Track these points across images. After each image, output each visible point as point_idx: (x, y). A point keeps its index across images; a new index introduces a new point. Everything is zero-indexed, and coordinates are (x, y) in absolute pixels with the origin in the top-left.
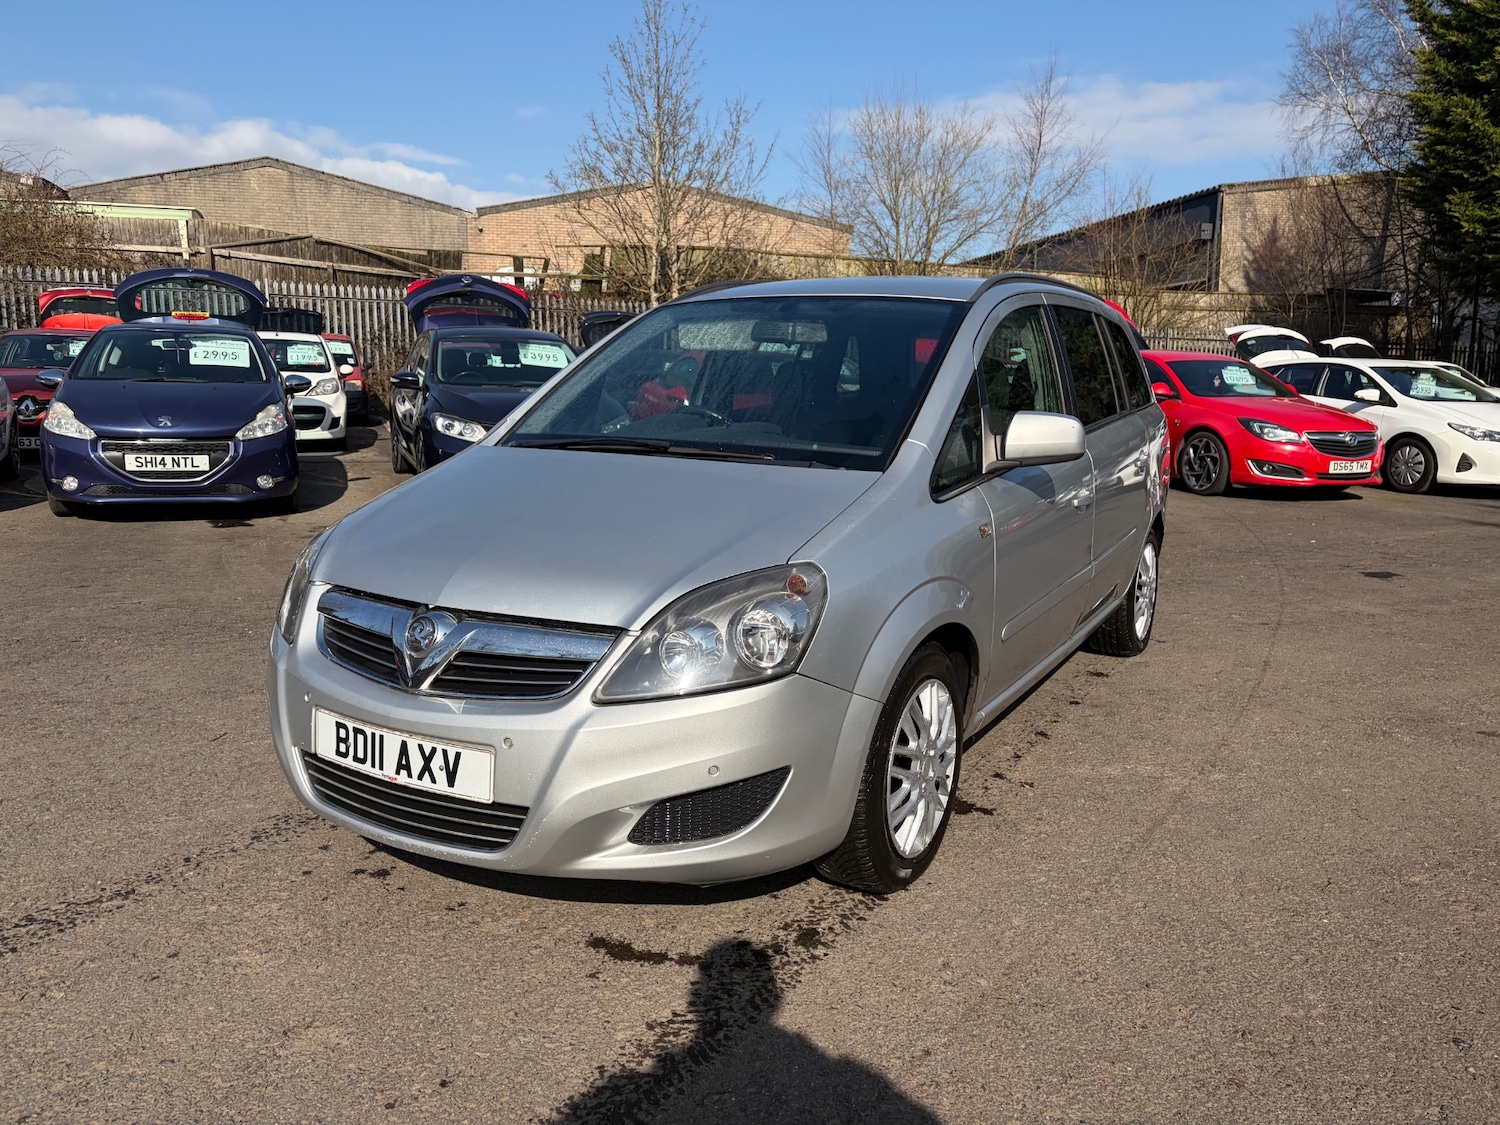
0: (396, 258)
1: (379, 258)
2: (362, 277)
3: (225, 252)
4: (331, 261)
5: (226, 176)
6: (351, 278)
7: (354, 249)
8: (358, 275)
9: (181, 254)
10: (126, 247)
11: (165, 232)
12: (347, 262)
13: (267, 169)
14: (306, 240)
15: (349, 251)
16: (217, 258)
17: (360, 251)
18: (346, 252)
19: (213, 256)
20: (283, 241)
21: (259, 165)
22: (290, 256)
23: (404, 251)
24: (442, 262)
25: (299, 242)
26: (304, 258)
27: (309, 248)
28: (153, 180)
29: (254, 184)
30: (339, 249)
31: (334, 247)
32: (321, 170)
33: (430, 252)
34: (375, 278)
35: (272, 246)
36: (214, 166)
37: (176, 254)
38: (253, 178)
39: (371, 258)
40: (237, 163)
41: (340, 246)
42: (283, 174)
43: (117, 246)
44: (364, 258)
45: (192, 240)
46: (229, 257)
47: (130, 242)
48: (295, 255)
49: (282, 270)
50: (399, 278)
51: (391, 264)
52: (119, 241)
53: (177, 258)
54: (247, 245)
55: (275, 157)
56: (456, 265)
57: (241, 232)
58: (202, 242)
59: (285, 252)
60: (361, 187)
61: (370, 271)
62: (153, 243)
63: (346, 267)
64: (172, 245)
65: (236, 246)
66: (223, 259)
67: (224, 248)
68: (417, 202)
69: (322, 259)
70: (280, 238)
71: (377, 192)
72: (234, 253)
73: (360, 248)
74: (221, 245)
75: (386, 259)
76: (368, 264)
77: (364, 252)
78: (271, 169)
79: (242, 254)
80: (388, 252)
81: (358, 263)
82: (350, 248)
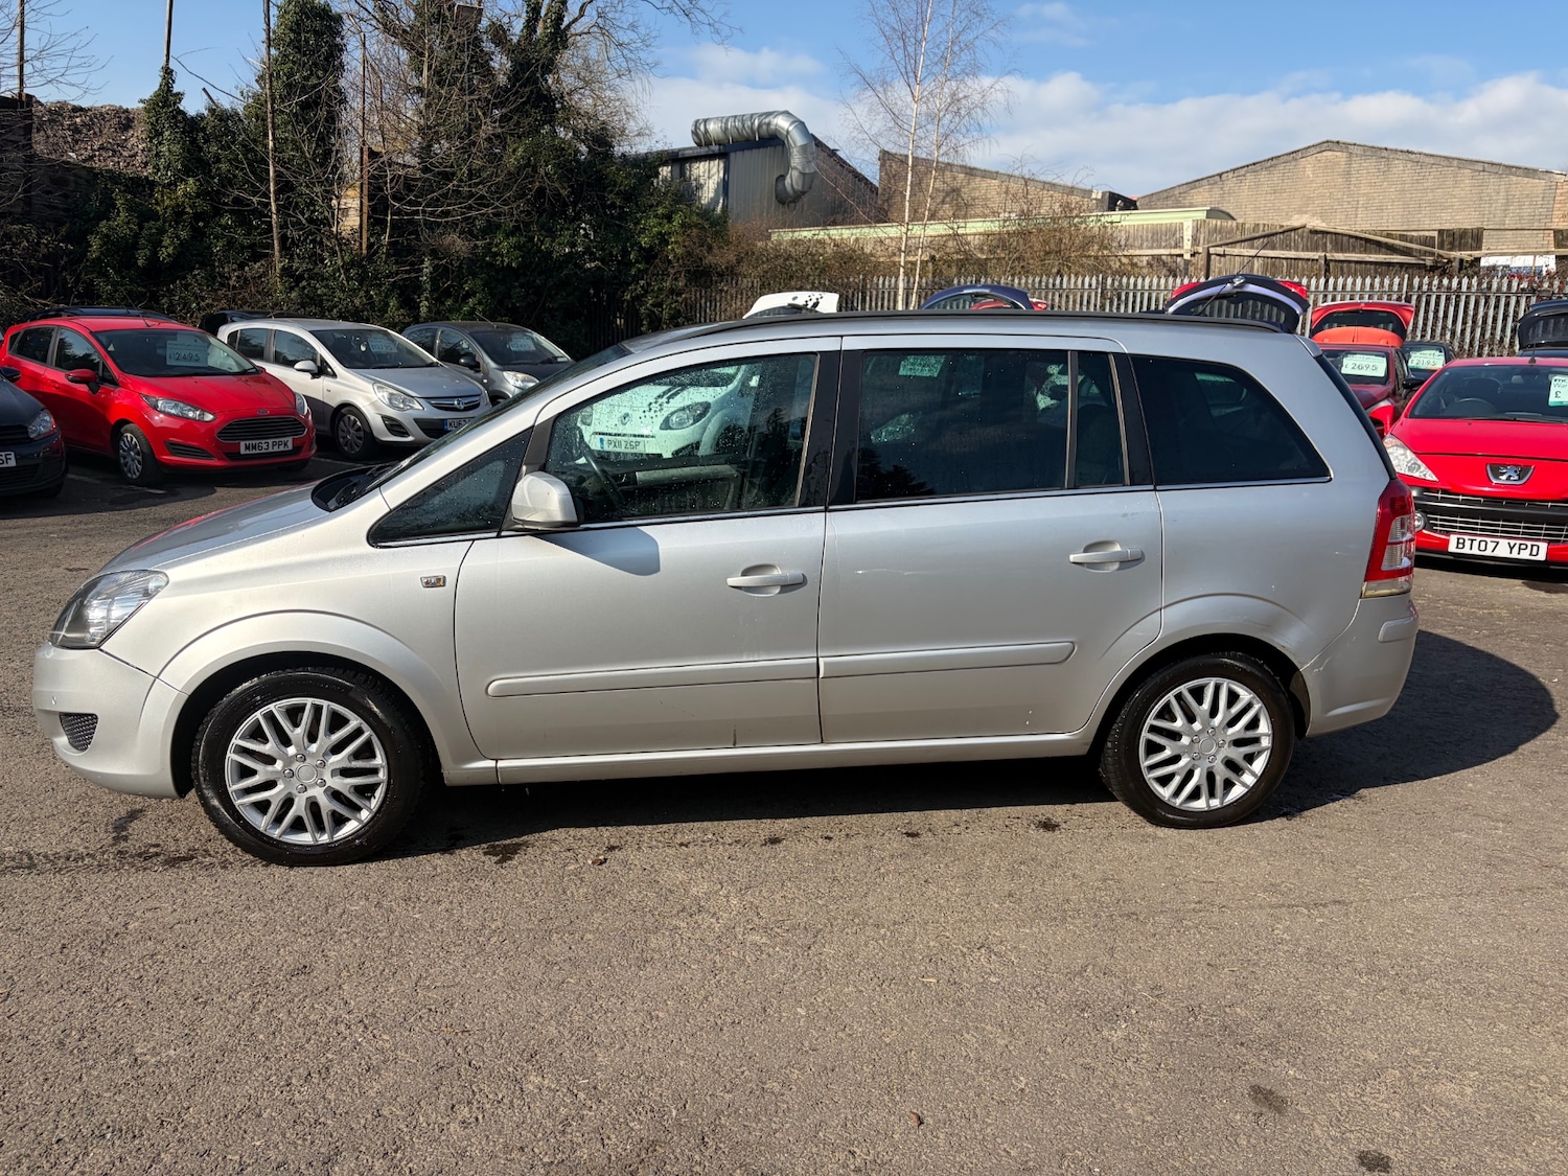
0: (1397, 242)
1: (1378, 244)
2: (1358, 266)
3: (1220, 250)
4: (1325, 250)
5: (1281, 167)
6: (1344, 268)
7: (1350, 236)
8: (1353, 265)
9: (1182, 255)
10: (1137, 252)
11: (1172, 235)
12: (1342, 251)
13: (1325, 154)
14: (1300, 231)
15: (1345, 238)
16: (1213, 257)
17: (1357, 238)
18: (1341, 241)
19: (1209, 255)
20: (1276, 234)
21: (1318, 150)
22: (1283, 249)
23: (1409, 233)
24: (1457, 243)
25: (1293, 234)
26: (1297, 250)
27: (1302, 239)
28: (1211, 180)
29: (1309, 172)
30: (1334, 236)
31: (1329, 236)
32: (1383, 146)
33: (1441, 232)
34: (1372, 267)
35: (1265, 240)
36: (1272, 159)
37: (1178, 256)
38: (1308, 166)
39: (1368, 245)
40: (1295, 152)
41: (1336, 234)
42: (1341, 156)
43: (1131, 252)
44: (1361, 245)
45: (1195, 241)
46: (1224, 255)
47: (1141, 247)
48: (1288, 247)
49: (1273, 265)
50: (1401, 265)
51: (1392, 249)
52: (1132, 247)
53: (1179, 259)
54: (1242, 241)
55: (1336, 139)
56: (1474, 245)
57: (1238, 229)
58: (1202, 241)
59: (1278, 245)
60: (1427, 160)
61: (1368, 259)
62: (1159, 247)
63: (1340, 256)
64: (1176, 247)
65: (1232, 243)
66: (1218, 258)
67: (1220, 246)
68: (1494, 169)
69: (1316, 249)
70: (1274, 231)
71: (1446, 163)
72: (1229, 250)
73: (1357, 234)
74: (1219, 243)
75: (1386, 244)
76: (1365, 252)
77: (1361, 238)
78: (1330, 153)
79: (1236, 251)
80: (1389, 236)
81: (1354, 251)
82: (1346, 235)
